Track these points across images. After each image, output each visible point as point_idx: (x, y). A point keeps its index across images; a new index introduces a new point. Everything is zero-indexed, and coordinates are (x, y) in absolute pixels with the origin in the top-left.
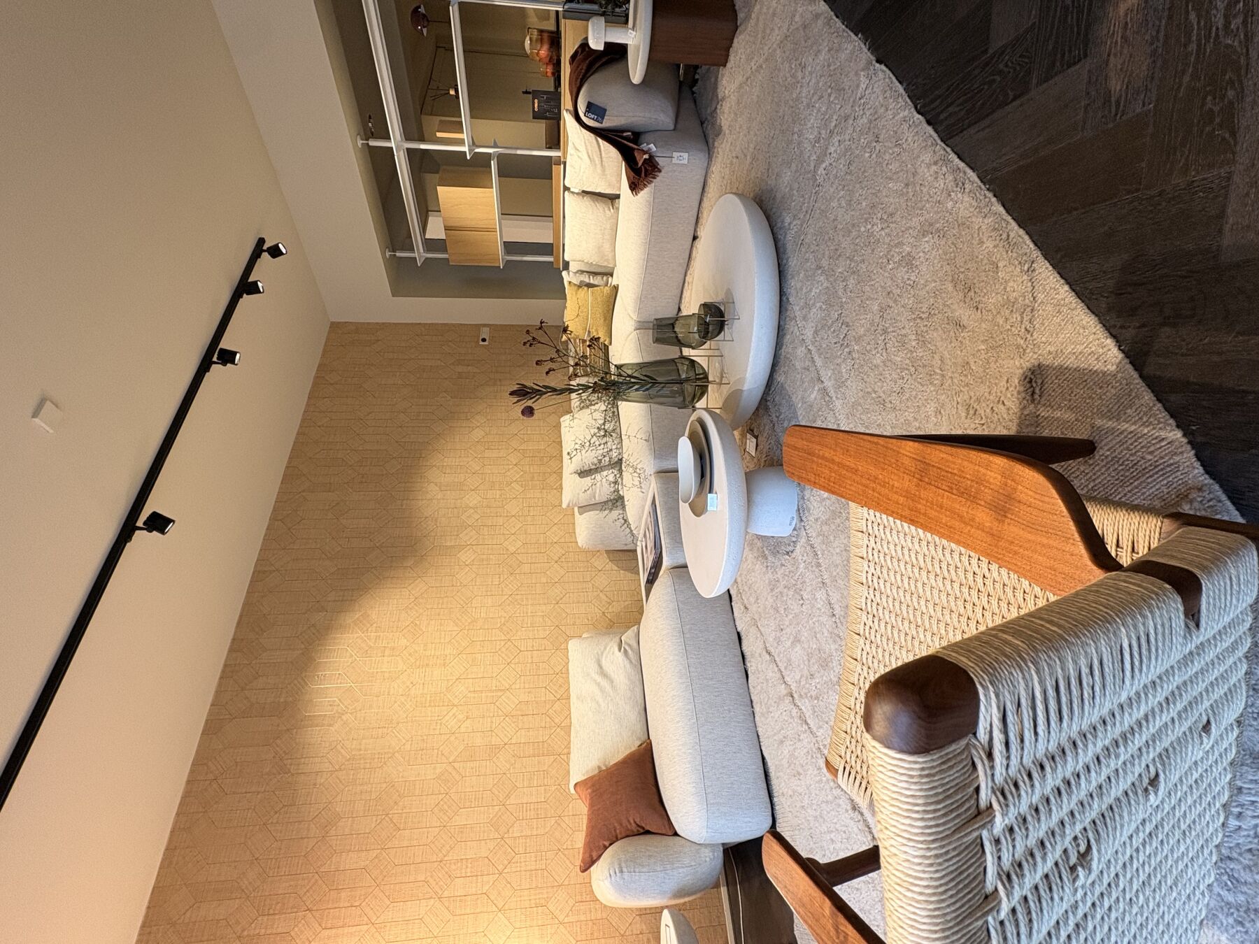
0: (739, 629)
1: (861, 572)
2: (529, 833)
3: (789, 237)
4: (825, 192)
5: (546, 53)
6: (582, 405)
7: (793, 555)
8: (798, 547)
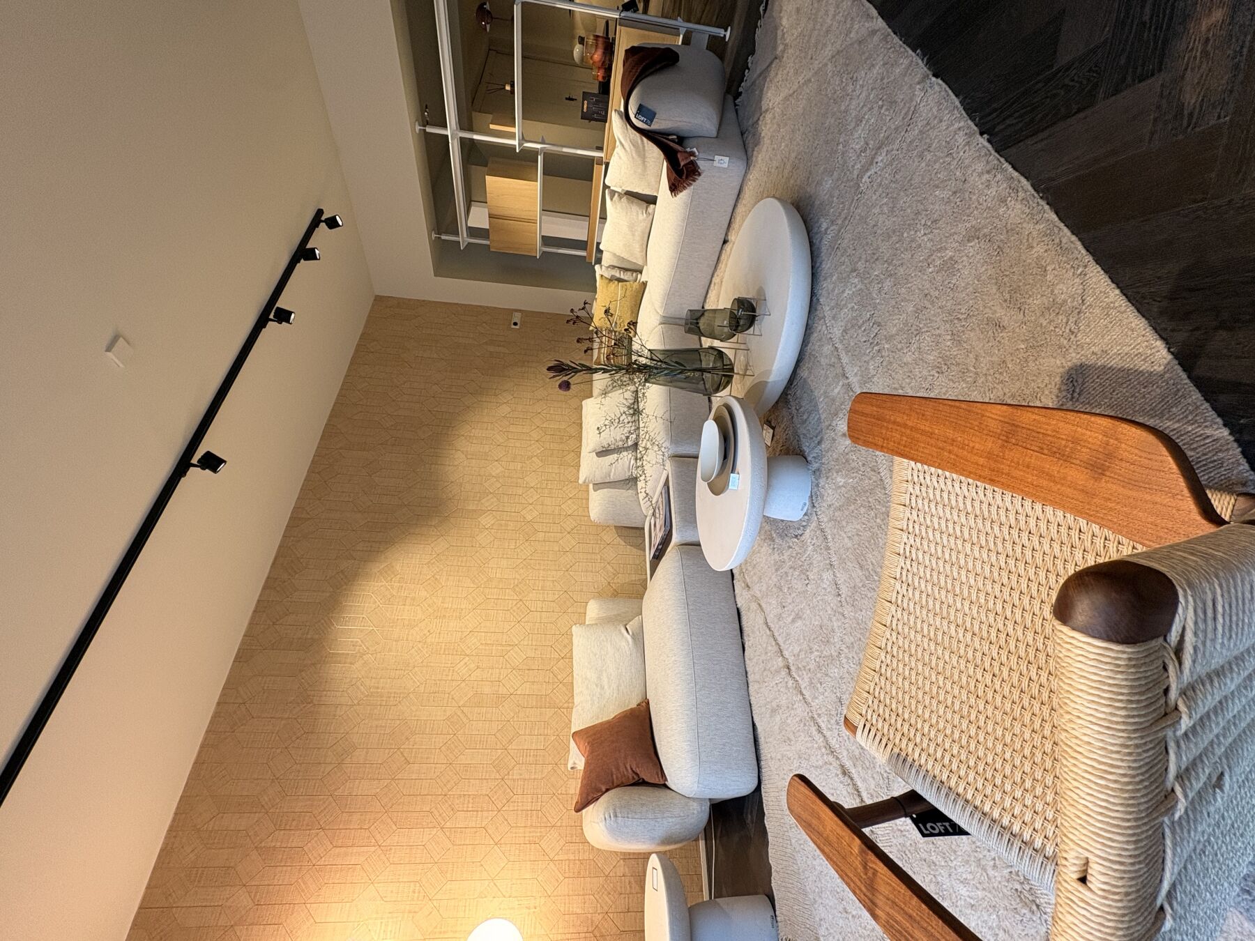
0: (739, 606)
1: (899, 543)
2: (527, 777)
3: (825, 242)
4: (867, 199)
5: (600, 57)
6: (615, 384)
7: (803, 538)
8: (808, 531)
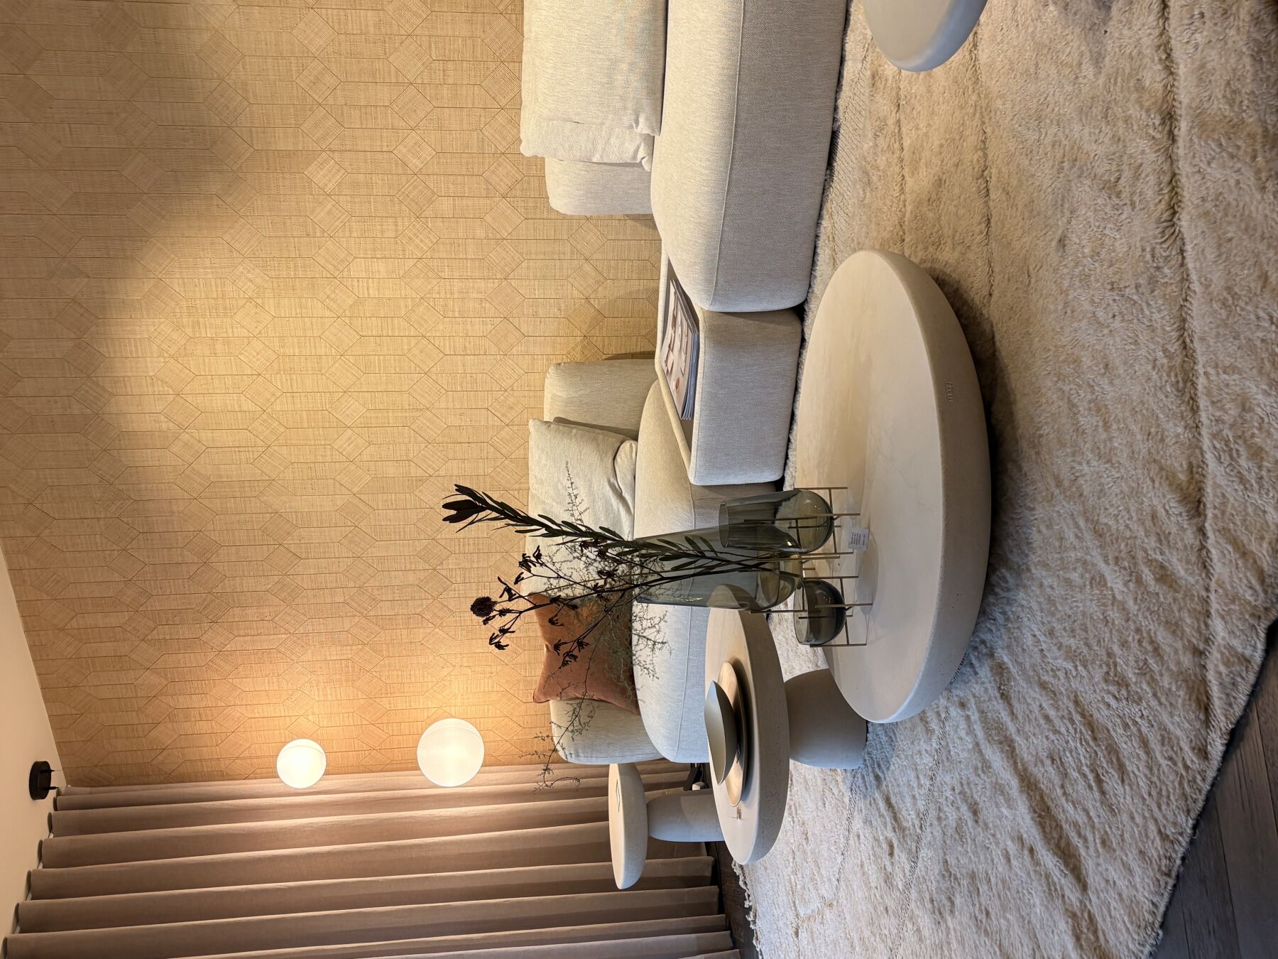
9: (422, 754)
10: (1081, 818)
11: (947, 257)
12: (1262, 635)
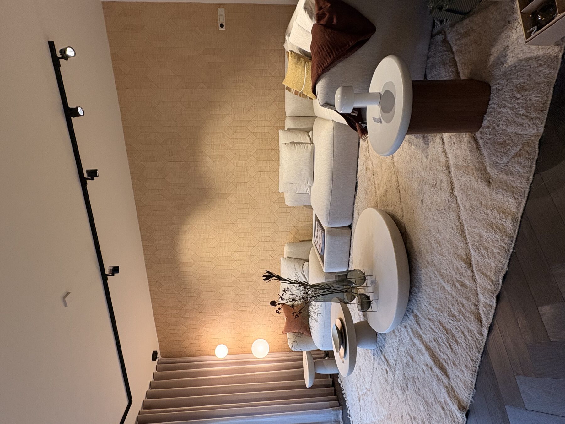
9: (253, 349)
10: (445, 357)
11: (390, 208)
12: (495, 298)
